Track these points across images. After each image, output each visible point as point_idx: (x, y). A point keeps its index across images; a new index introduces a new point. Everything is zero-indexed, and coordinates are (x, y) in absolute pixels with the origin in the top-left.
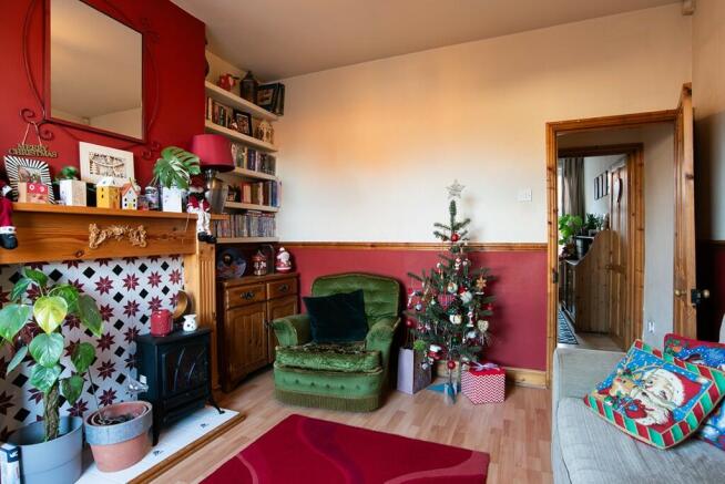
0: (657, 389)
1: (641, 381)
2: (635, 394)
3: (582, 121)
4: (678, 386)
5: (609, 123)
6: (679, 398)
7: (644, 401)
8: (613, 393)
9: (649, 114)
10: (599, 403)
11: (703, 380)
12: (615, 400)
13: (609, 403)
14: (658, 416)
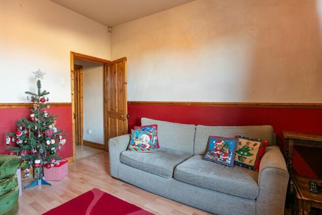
0: (144, 140)
1: (141, 139)
2: (141, 143)
3: (83, 55)
4: (148, 137)
5: (93, 59)
6: (149, 140)
7: (143, 143)
8: (137, 144)
9: (102, 59)
10: (135, 149)
11: (151, 134)
12: (138, 146)
13: (137, 147)
14: (148, 146)
